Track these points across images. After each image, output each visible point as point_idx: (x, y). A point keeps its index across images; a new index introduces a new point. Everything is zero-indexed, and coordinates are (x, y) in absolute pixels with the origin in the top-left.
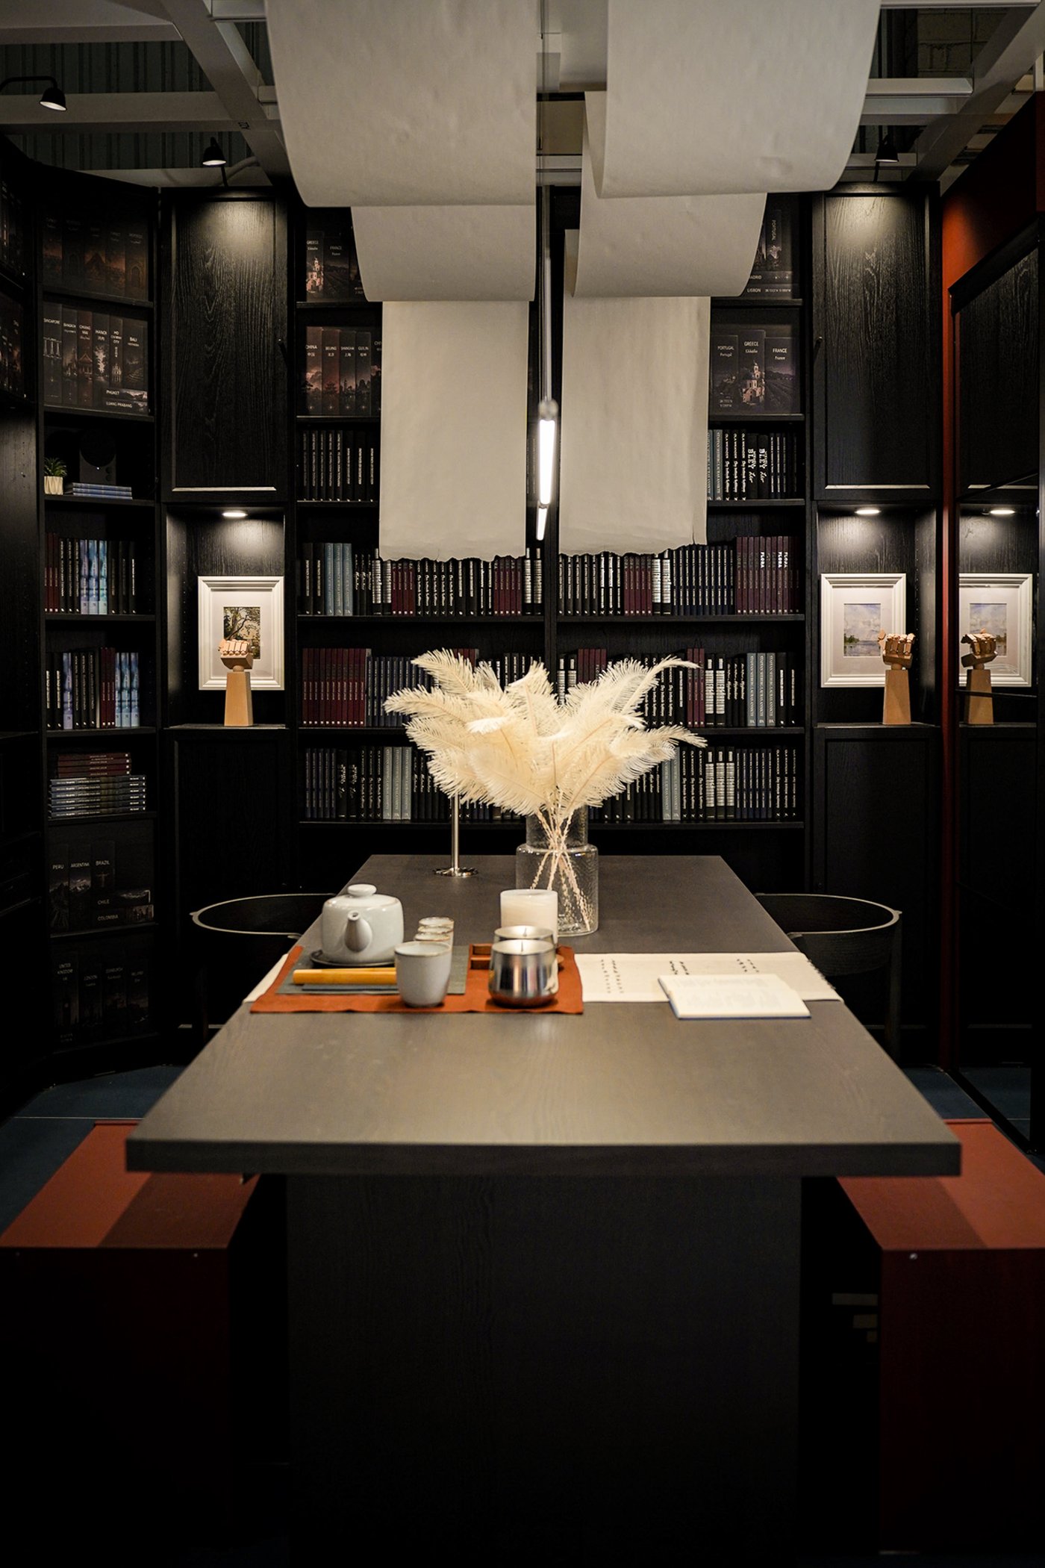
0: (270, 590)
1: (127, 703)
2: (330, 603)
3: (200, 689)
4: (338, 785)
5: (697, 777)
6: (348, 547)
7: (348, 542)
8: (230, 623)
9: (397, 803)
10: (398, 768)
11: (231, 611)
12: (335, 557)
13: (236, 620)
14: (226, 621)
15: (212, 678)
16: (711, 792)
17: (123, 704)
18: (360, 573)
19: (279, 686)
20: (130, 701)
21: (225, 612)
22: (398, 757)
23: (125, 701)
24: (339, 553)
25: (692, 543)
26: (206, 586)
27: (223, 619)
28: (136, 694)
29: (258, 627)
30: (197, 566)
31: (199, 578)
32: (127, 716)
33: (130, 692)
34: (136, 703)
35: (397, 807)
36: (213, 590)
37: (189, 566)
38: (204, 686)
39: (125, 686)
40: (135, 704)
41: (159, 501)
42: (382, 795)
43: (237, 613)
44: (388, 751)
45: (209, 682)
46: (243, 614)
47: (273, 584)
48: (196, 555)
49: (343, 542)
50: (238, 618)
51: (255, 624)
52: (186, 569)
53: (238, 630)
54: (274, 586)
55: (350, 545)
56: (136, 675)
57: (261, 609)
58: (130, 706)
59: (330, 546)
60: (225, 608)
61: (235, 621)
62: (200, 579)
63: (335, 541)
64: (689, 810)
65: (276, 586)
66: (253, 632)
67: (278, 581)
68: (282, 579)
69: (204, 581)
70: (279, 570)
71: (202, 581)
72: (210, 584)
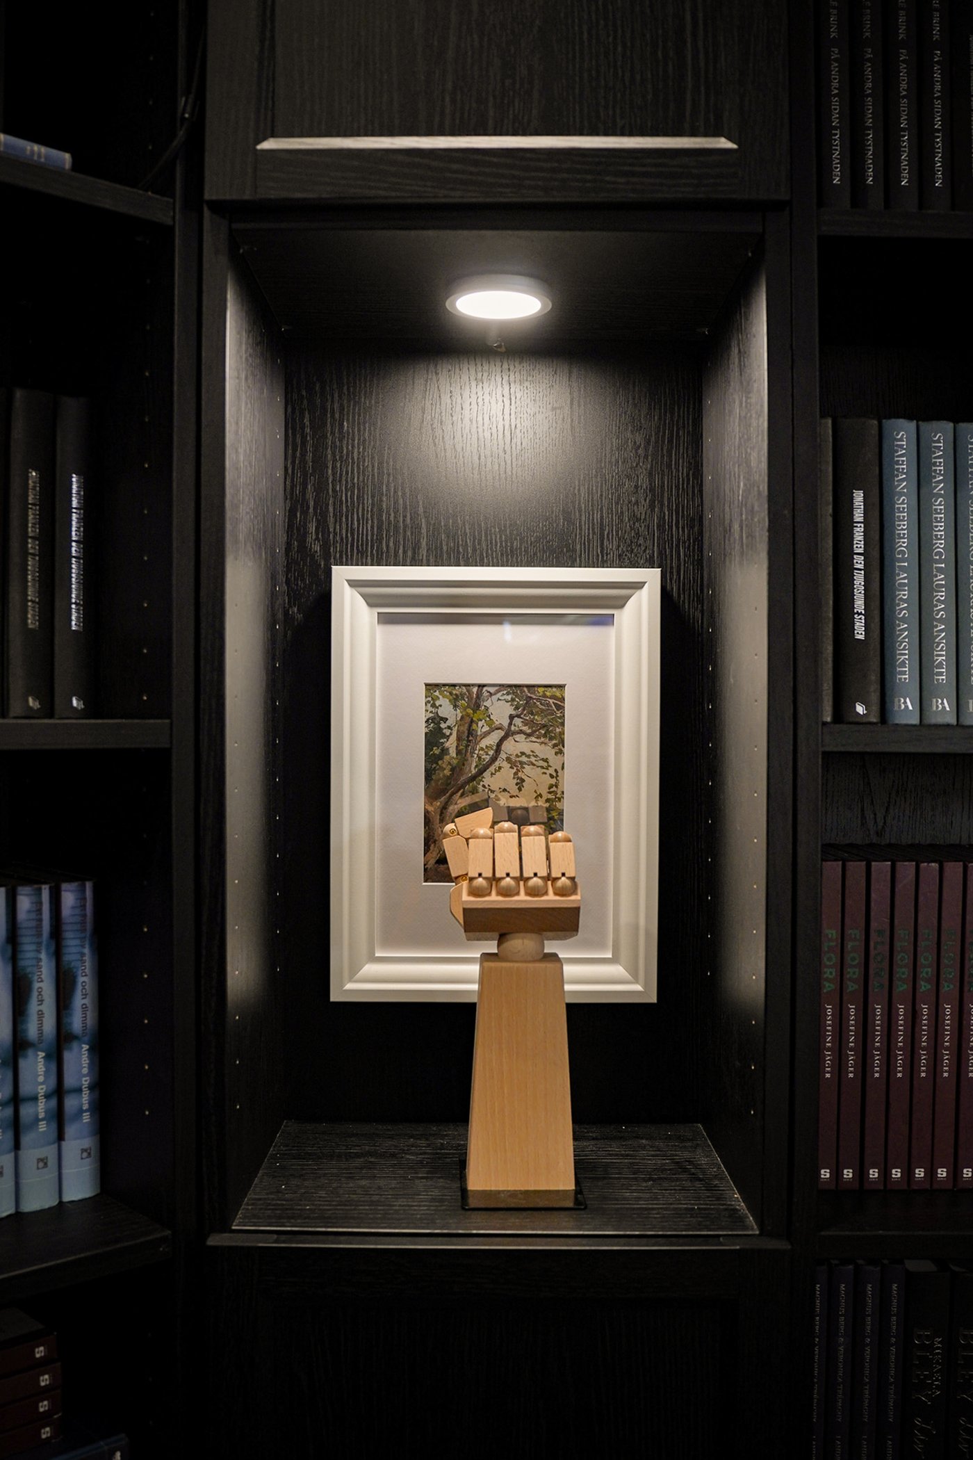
0: (607, 621)
1: (42, 1107)
2: (905, 673)
3: (334, 997)
8: (451, 744)
11: (455, 701)
12: (922, 479)
13: (471, 732)
14: (434, 737)
15: (380, 953)
17: (26, 1111)
19: (638, 988)
20: (59, 1092)
21: (432, 702)
23: (35, 1099)
24: (940, 466)
26: (361, 602)
27: (422, 730)
28: (85, 1060)
29: (555, 761)
30: (322, 525)
31: (336, 569)
32: (43, 1162)
33: (56, 1056)
34: (85, 1098)
36: (385, 619)
37: (294, 529)
38: (349, 986)
39: (32, 1031)
40: (81, 1102)
41: (194, 201)
43: (477, 707)
45: (370, 969)
46: (500, 710)
47: (617, 597)
48: (320, 488)
50: (482, 727)
51: (546, 751)
52: (282, 538)
53: (481, 772)
54: (620, 603)
56: (85, 982)
57: (568, 694)
58: (59, 1118)
59: (902, 435)
60: (429, 687)
61: (468, 736)
62: (341, 574)
63: (922, 413)
65: (630, 604)
66: (536, 778)
67: (639, 586)
68: (651, 577)
69: (353, 584)
70: (641, 541)
71: (346, 583)
72: (374, 595)
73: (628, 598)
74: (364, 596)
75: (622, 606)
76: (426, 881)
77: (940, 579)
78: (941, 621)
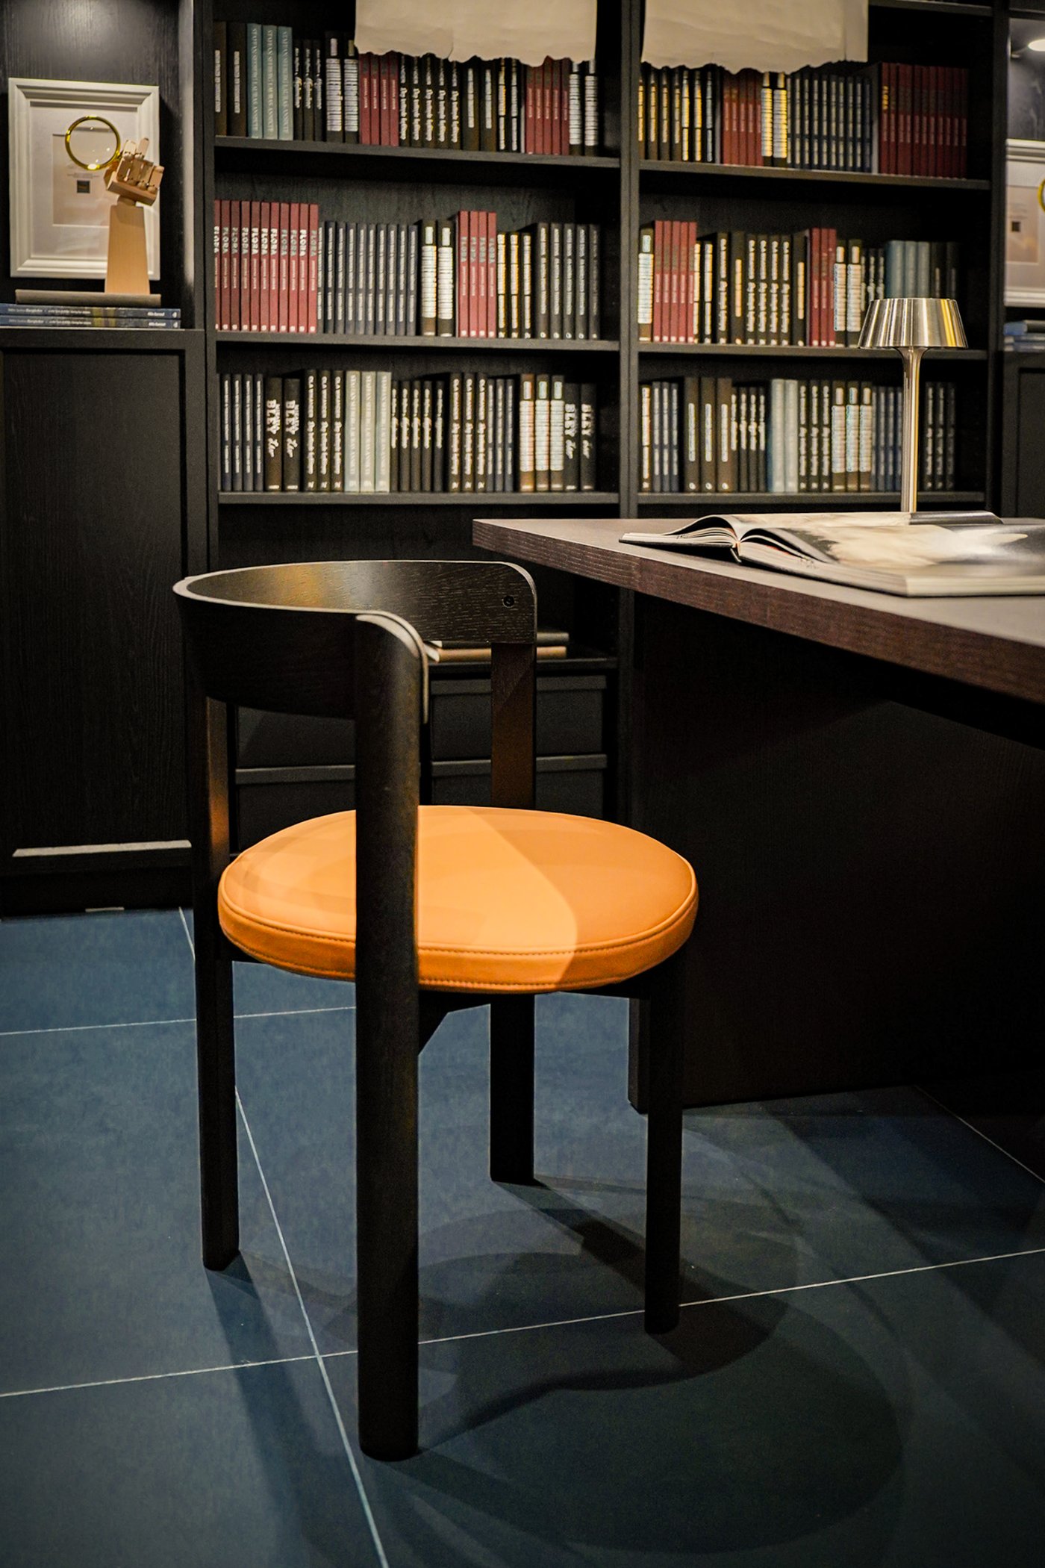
0: (135, 110)
4: (266, 435)
5: (820, 426)
6: (286, 33)
7: (287, 25)
9: (368, 465)
10: (369, 406)
12: (263, 48)
15: (32, 256)
16: (837, 451)
18: (303, 80)
22: (369, 388)
24: (270, 43)
25: (842, 59)
26: (22, 96)
31: (10, 80)
35: (368, 470)
36: (33, 104)
38: (19, 269)
42: (343, 451)
44: (353, 377)
45: (28, 262)
47: (135, 101)
49: (278, 24)
54: (140, 102)
55: (290, 29)
59: (255, 30)
62: (13, 82)
63: (264, 21)
64: (807, 478)
67: (148, 94)
68: (154, 90)
69: (19, 87)
70: (151, 76)
71: (16, 87)
72: (29, 93)
73: (143, 100)
74: (25, 93)
75: (141, 103)
76: (55, 223)
77: (271, 90)
78: (271, 107)
